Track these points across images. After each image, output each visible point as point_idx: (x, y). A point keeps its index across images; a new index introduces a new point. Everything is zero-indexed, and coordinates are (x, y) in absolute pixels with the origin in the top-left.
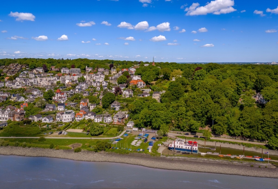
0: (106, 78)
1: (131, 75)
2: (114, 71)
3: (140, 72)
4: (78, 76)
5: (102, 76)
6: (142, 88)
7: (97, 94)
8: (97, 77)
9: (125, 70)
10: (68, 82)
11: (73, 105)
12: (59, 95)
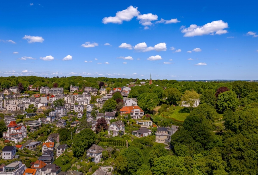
0: (93, 100)
1: (124, 97)
2: (103, 91)
3: (136, 93)
4: (57, 97)
5: (87, 98)
6: (139, 120)
7: (76, 123)
8: (81, 99)
9: (117, 89)
10: (41, 107)
11: (31, 147)
12: (13, 131)
